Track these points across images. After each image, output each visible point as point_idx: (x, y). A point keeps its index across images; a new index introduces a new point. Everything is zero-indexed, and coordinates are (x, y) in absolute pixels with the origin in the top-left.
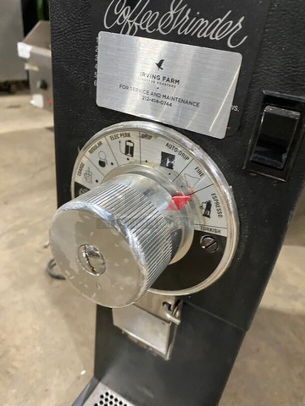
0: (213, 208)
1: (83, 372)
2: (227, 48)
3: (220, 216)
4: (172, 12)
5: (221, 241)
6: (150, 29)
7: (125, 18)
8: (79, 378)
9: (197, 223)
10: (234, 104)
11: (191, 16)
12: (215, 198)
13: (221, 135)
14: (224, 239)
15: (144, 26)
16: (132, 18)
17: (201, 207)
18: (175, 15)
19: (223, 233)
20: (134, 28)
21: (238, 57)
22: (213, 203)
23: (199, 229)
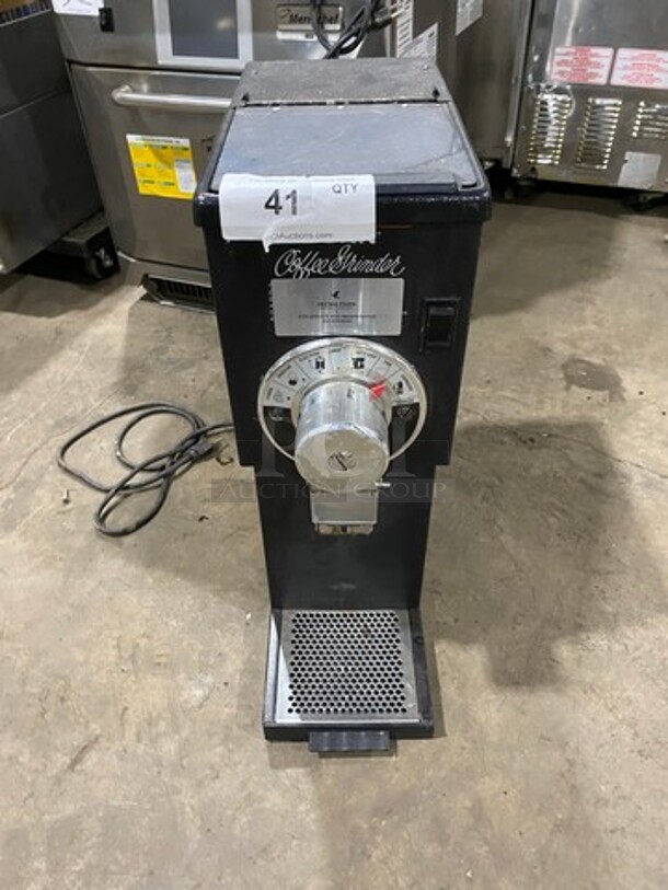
0: (404, 385)
1: (249, 616)
2: (390, 276)
3: (411, 388)
4: (340, 259)
5: (416, 407)
6: (323, 271)
7: (297, 266)
8: (248, 624)
9: (393, 400)
10: (404, 310)
11: (357, 260)
12: (404, 378)
13: (398, 332)
14: (418, 404)
15: (316, 269)
16: (304, 265)
17: (394, 388)
18: (343, 260)
19: (416, 401)
20: (306, 273)
21: (401, 281)
22: (404, 382)
23: (395, 404)
